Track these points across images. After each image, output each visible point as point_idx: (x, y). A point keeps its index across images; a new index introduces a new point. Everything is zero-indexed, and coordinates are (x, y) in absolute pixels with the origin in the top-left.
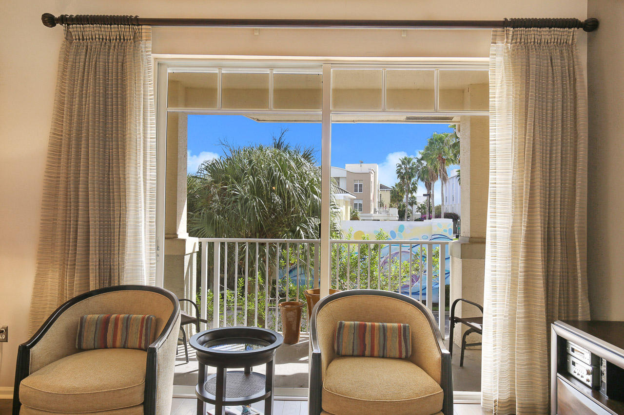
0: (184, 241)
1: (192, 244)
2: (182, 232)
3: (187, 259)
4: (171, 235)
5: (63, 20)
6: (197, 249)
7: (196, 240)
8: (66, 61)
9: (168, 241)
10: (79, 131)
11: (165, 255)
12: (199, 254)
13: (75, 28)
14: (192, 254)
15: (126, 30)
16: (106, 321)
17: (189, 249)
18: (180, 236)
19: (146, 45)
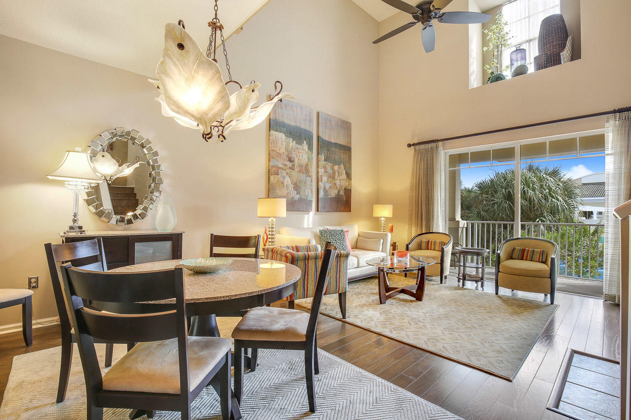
0: (459, 221)
1: (463, 223)
2: (458, 217)
3: (460, 230)
4: (452, 219)
5: (414, 145)
6: (466, 226)
7: (465, 222)
8: (414, 158)
9: (450, 221)
10: (419, 181)
11: (449, 228)
12: (467, 229)
13: (417, 147)
14: (463, 228)
15: (433, 145)
16: (428, 242)
17: (461, 225)
18: (457, 220)
19: (441, 148)
